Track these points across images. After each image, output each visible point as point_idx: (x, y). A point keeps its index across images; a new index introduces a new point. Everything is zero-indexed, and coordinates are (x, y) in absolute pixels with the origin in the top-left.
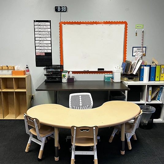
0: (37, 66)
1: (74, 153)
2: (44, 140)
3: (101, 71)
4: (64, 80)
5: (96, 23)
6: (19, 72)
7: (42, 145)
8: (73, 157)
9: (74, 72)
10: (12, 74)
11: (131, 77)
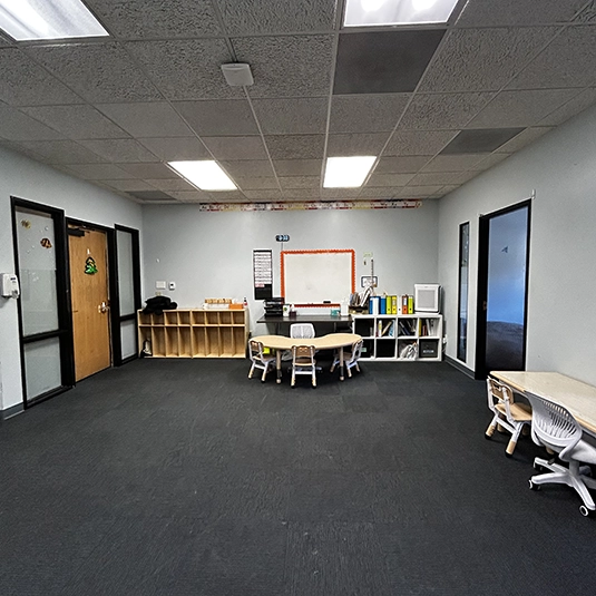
0: (256, 299)
1: (294, 373)
2: (266, 364)
3: (327, 304)
4: (286, 314)
5: (321, 252)
6: (236, 306)
7: (265, 369)
8: (293, 376)
9: (296, 306)
10: (230, 307)
11: (359, 310)
